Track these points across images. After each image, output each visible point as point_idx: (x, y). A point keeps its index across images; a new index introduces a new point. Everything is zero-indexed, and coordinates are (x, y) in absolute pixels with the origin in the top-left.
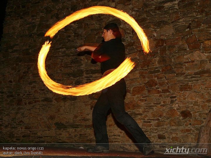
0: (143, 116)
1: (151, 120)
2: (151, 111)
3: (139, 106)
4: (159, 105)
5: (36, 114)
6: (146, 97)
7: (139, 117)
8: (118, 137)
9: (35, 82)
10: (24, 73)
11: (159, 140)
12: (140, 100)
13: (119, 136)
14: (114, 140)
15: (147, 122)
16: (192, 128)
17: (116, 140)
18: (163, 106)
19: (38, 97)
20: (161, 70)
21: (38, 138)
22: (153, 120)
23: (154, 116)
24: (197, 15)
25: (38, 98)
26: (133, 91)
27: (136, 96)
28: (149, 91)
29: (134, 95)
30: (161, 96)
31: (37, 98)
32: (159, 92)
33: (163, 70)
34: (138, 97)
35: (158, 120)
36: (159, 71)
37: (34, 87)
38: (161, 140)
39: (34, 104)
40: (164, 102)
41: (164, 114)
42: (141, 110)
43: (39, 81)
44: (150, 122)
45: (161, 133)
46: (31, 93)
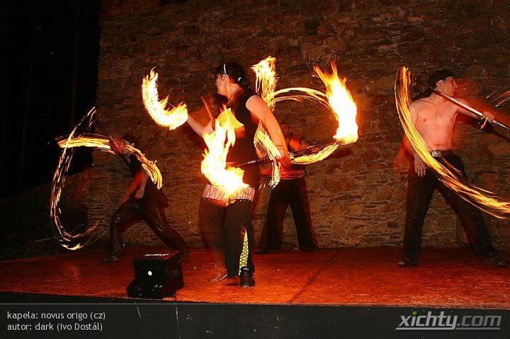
0: (363, 199)
1: (375, 204)
2: (374, 192)
3: (356, 187)
4: (385, 184)
5: (182, 201)
6: (366, 173)
7: (357, 200)
8: (328, 229)
9: (173, 153)
10: (150, 140)
11: (389, 229)
12: (357, 178)
13: (329, 227)
14: (322, 233)
15: (371, 207)
16: (435, 212)
17: (325, 233)
18: (391, 184)
19: (182, 176)
20: (384, 137)
21: (190, 236)
22: (379, 203)
23: (379, 198)
24: (428, 65)
25: (183, 178)
26: (345, 165)
27: (350, 173)
28: (369, 166)
29: (347, 171)
30: (386, 171)
31: (181, 178)
32: (383, 166)
33: (387, 138)
34: (352, 174)
35: (386, 203)
36: (380, 138)
37: (172, 162)
38: (393, 229)
39: (176, 187)
40: (391, 180)
41: (394, 196)
42: (359, 192)
43: (179, 152)
44: (374, 207)
45: (391, 220)
46: (168, 171)
